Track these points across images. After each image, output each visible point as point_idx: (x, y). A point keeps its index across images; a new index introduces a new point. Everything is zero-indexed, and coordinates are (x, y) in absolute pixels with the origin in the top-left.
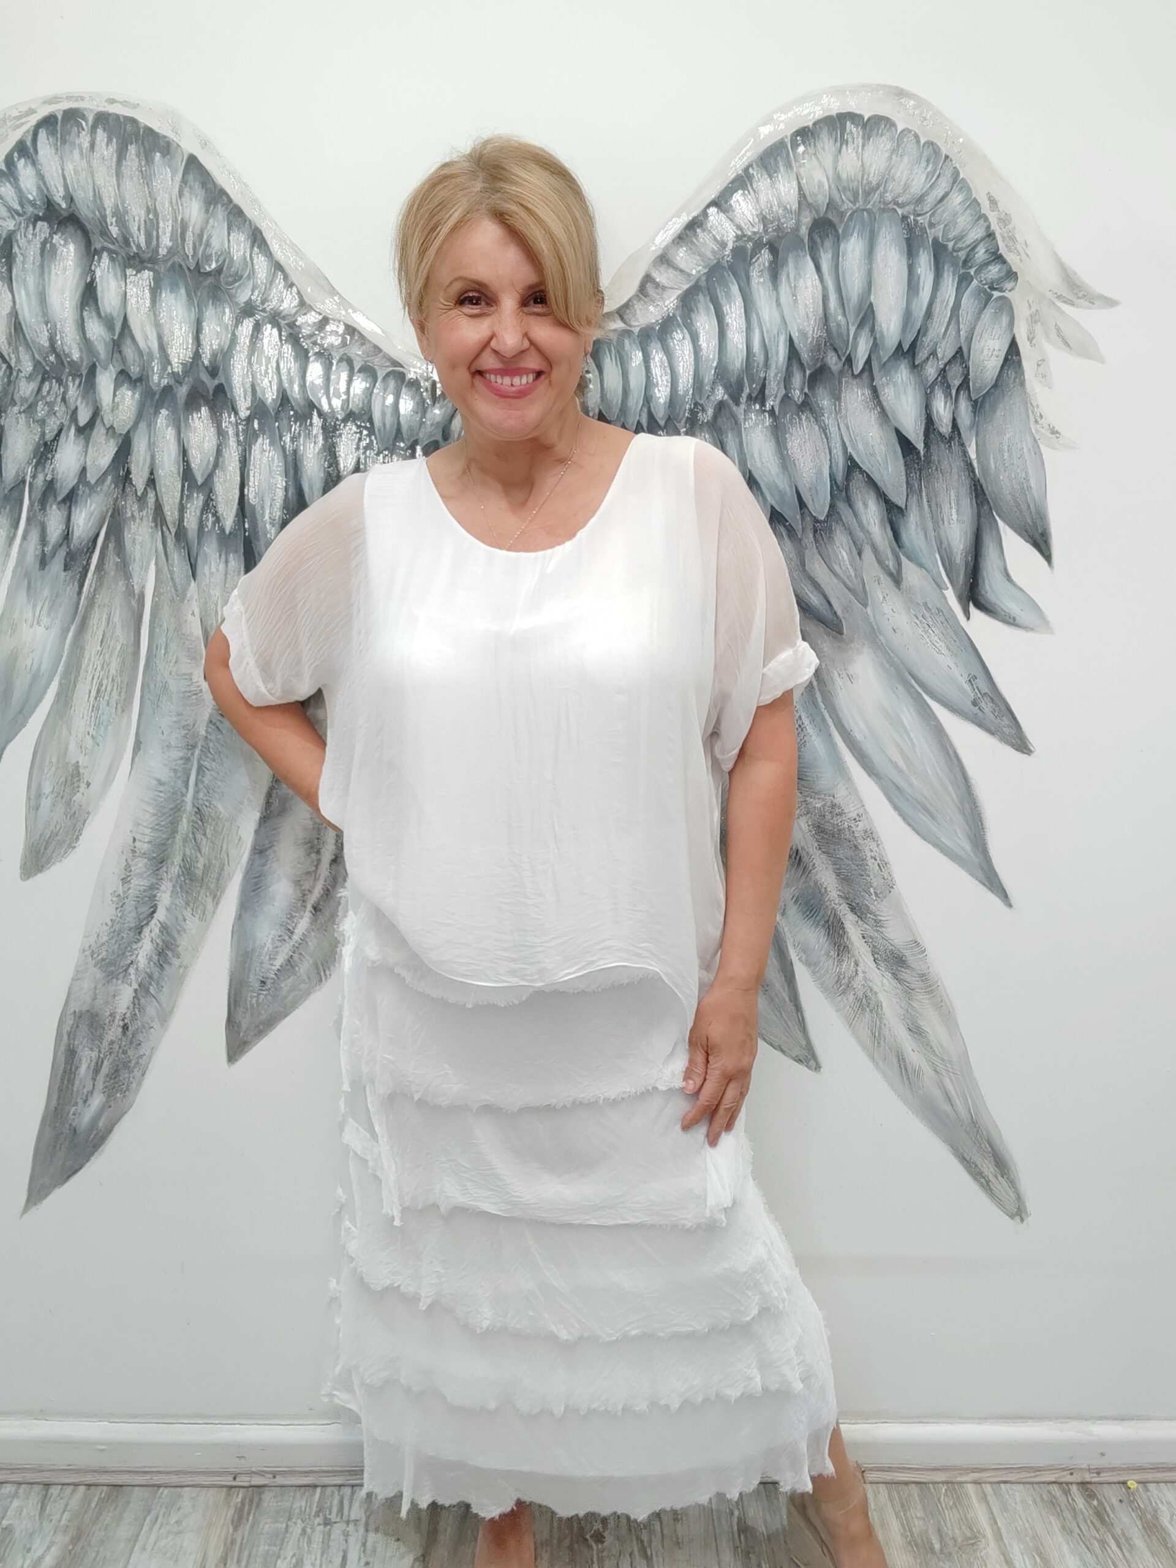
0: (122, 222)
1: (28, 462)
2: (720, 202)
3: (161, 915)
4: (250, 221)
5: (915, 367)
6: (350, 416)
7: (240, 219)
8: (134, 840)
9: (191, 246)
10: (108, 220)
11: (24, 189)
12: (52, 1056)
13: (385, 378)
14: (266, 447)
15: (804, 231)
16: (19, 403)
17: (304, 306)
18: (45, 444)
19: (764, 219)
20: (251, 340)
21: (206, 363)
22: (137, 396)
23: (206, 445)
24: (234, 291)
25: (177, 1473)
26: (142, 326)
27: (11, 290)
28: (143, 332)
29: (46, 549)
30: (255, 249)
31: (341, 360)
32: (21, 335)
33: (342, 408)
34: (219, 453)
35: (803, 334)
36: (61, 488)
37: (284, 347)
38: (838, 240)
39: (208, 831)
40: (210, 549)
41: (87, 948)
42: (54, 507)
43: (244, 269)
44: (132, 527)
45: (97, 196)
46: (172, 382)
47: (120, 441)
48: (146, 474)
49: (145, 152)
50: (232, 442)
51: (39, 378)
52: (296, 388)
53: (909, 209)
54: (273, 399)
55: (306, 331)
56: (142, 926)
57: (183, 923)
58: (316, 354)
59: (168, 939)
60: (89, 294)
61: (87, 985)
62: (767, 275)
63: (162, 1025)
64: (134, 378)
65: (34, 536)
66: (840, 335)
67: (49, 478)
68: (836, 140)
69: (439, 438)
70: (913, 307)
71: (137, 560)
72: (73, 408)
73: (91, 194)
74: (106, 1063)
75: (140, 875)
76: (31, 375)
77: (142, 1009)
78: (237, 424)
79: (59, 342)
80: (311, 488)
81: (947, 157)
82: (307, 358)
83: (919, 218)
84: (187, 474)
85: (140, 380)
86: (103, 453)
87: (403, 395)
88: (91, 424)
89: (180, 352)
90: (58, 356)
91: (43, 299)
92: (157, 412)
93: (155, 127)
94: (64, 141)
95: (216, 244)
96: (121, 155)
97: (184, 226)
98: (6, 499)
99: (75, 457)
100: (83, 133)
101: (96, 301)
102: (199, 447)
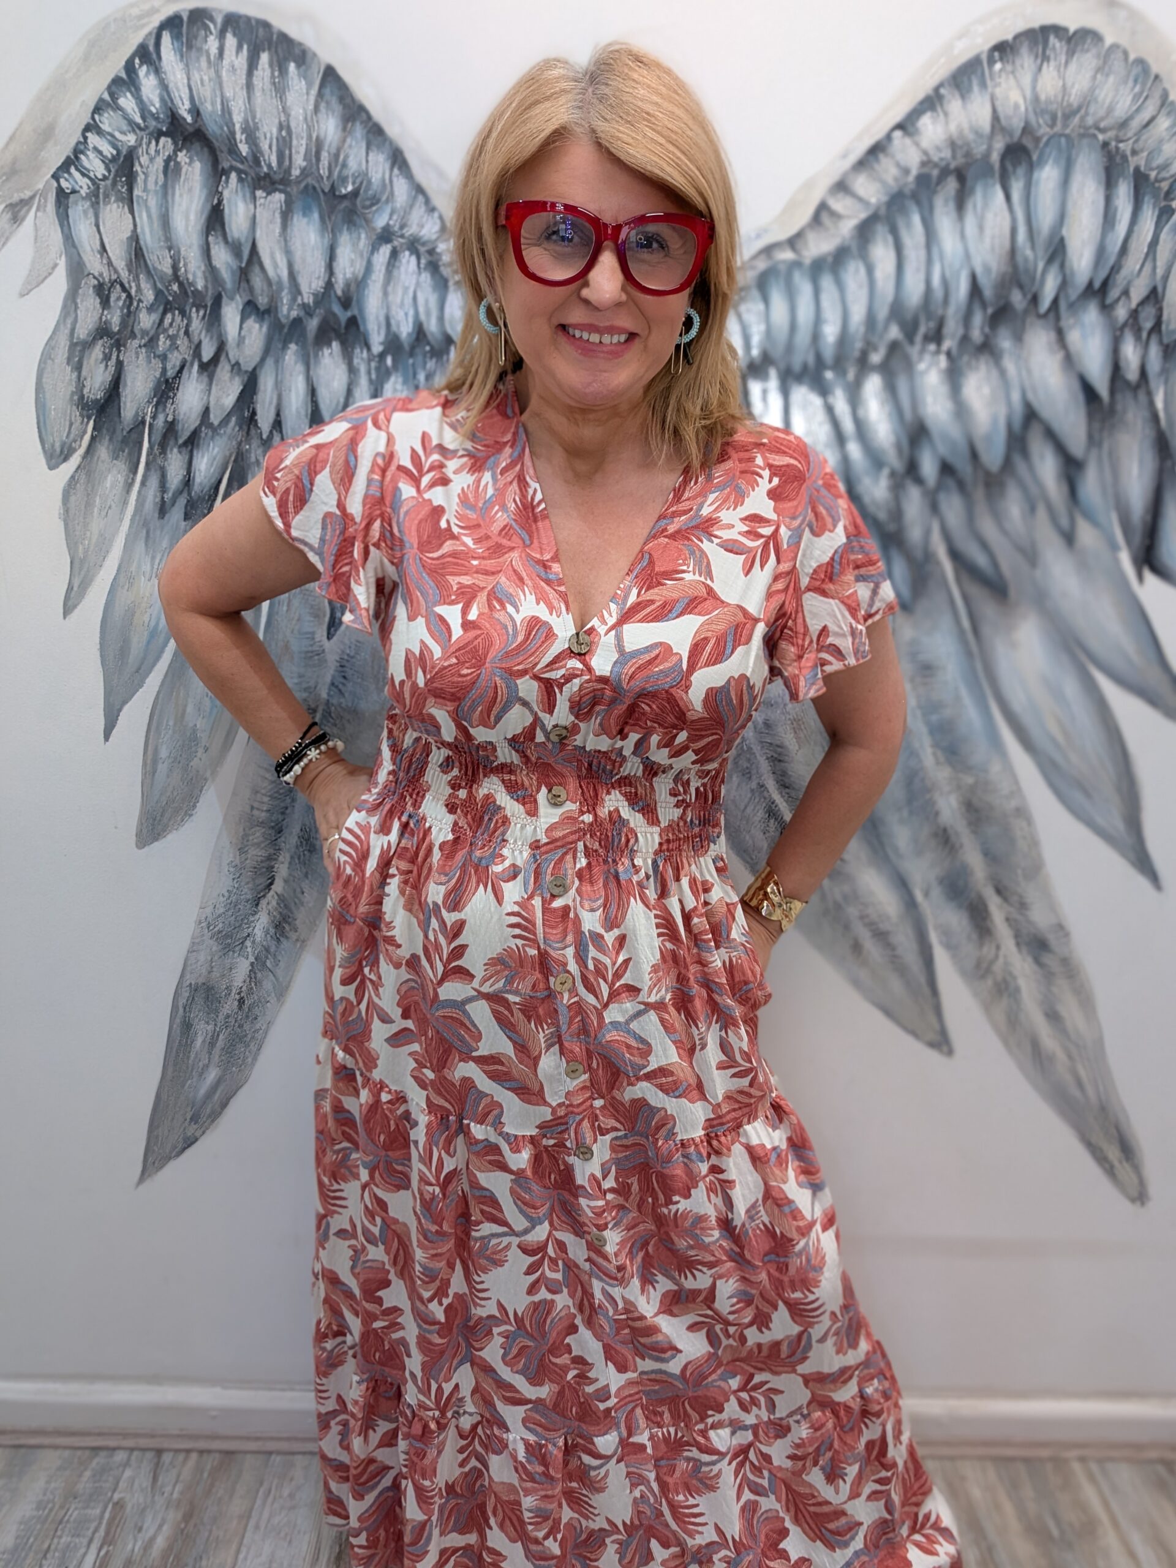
0: (251, 138)
1: (149, 402)
2: (906, 126)
3: (278, 886)
4: (391, 141)
5: (1106, 308)
7: (380, 139)
8: (252, 808)
9: (326, 163)
10: (238, 136)
11: (147, 102)
12: (167, 1028)
14: (402, 386)
15: (995, 157)
16: (139, 335)
17: (446, 230)
18: (167, 381)
19: (953, 145)
20: (387, 270)
22: (265, 329)
23: (336, 383)
24: (370, 216)
26: (272, 255)
27: (132, 212)
28: (273, 259)
29: (166, 496)
30: (396, 171)
32: (141, 264)
34: (349, 393)
35: (987, 269)
36: (182, 430)
37: (423, 276)
38: (1031, 167)
41: (203, 918)
42: (175, 450)
43: (383, 192)
45: (226, 111)
46: (302, 314)
47: (246, 379)
48: (271, 416)
49: (280, 63)
50: (364, 379)
51: (161, 308)
52: (433, 320)
53: (1111, 134)
54: (409, 334)
55: (449, 260)
56: (258, 900)
57: (300, 895)
58: (456, 283)
59: (285, 912)
60: (215, 219)
61: (203, 957)
62: (952, 205)
63: (279, 1000)
64: (262, 308)
65: (154, 482)
66: (1027, 271)
67: (170, 418)
68: (1036, 57)
70: (1108, 240)
72: (196, 340)
73: (219, 107)
74: (221, 1037)
75: (258, 845)
76: (152, 305)
77: (258, 984)
78: (369, 360)
79: (183, 270)
81: (1157, 77)
82: (449, 289)
83: (1121, 145)
84: (315, 415)
85: (268, 311)
86: (227, 392)
88: (215, 360)
89: (311, 282)
90: (181, 285)
91: (165, 221)
92: (285, 347)
93: (293, 32)
94: (190, 47)
95: (353, 165)
96: (252, 64)
97: (319, 144)
98: (125, 441)
99: (197, 396)
100: (211, 38)
101: (223, 225)
102: (329, 386)
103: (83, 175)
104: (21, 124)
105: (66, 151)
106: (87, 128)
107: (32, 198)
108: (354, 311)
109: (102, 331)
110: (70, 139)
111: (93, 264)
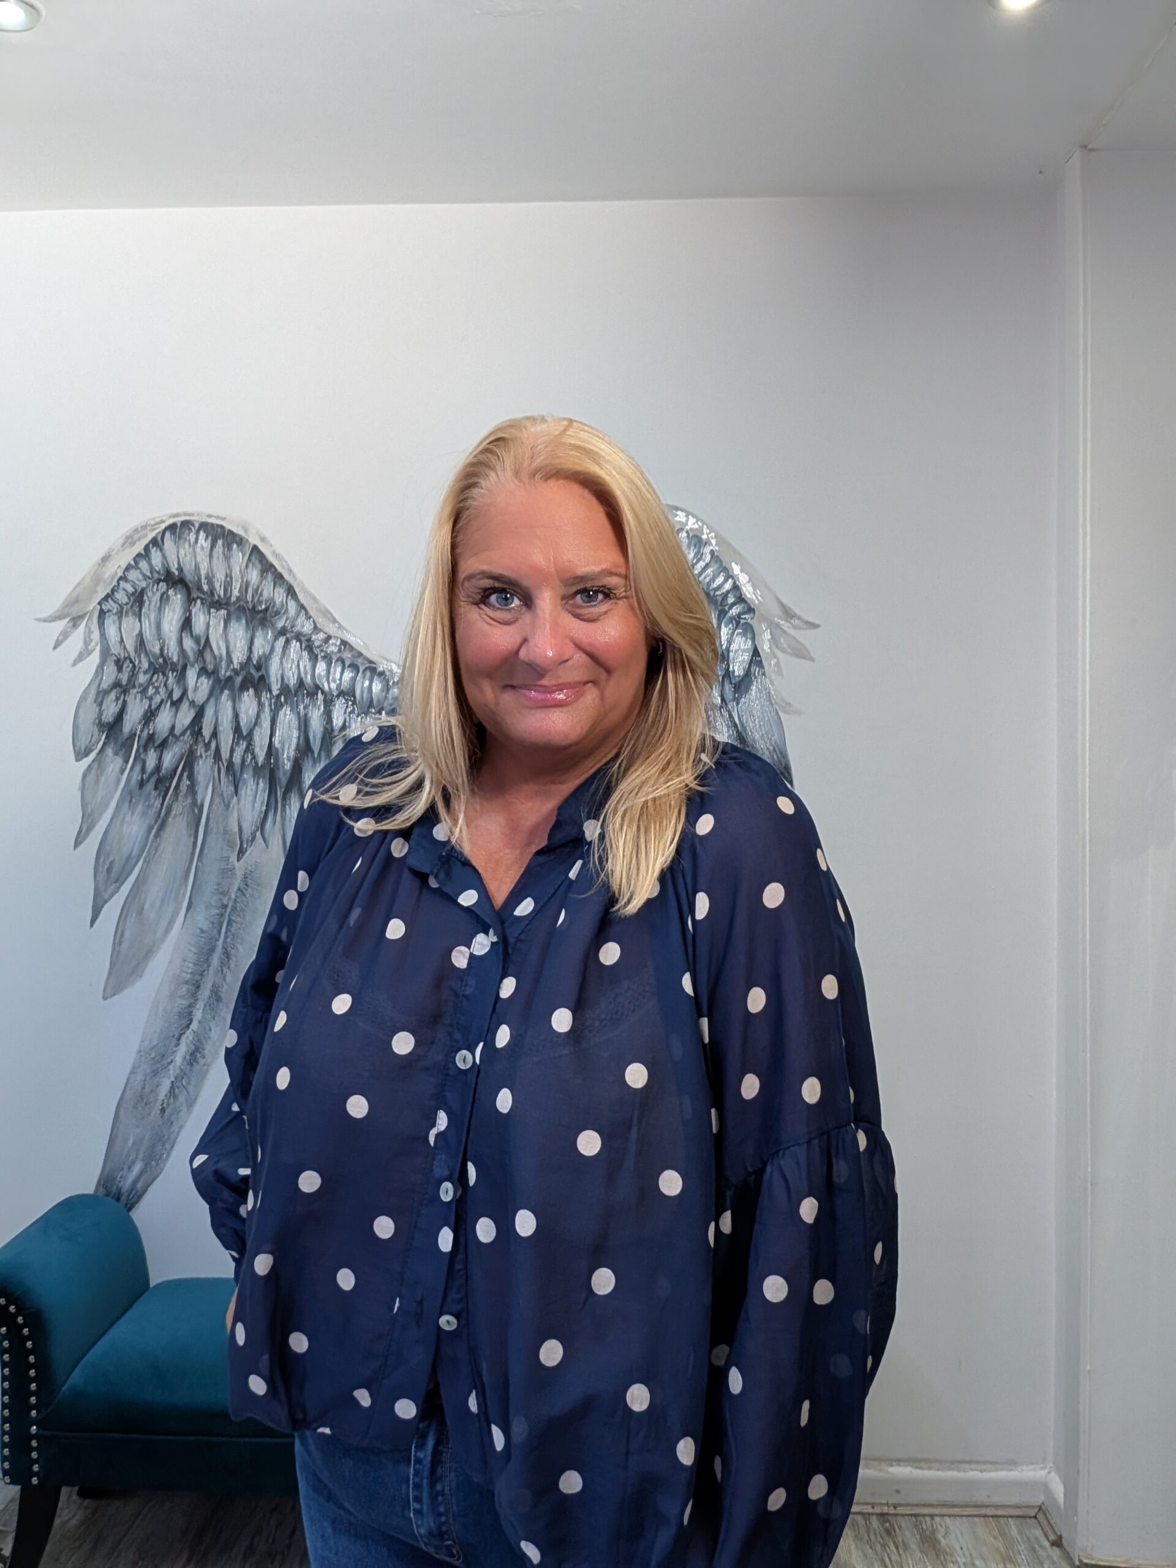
0: (210, 582)
1: (140, 723)
3: (194, 1026)
4: (287, 583)
6: (341, 693)
7: (281, 581)
9: (251, 594)
10: (203, 581)
11: (154, 565)
12: (109, 1132)
13: (364, 671)
14: (288, 712)
16: (137, 687)
17: (316, 628)
18: (151, 711)
20: (283, 650)
21: (255, 662)
22: (211, 682)
23: (250, 711)
24: (274, 621)
26: (217, 642)
27: (140, 621)
28: (218, 645)
29: (144, 776)
30: (289, 597)
31: (337, 660)
32: (144, 649)
33: (337, 689)
34: (258, 716)
36: (158, 737)
37: (304, 653)
39: (232, 966)
40: (247, 776)
41: (142, 1048)
42: (153, 750)
43: (282, 608)
44: (201, 763)
45: (197, 568)
46: (233, 674)
47: (197, 709)
48: (211, 730)
49: (228, 545)
50: (267, 709)
51: (152, 672)
52: (309, 677)
54: (294, 684)
55: (317, 644)
56: (180, 1035)
57: (208, 1032)
58: (322, 657)
59: (198, 1044)
60: (187, 624)
61: (139, 1077)
63: (188, 1110)
64: (210, 671)
65: (138, 768)
67: (151, 732)
71: (201, 784)
72: (170, 689)
73: (193, 567)
74: (147, 1138)
75: (183, 996)
76: (147, 670)
77: (175, 1097)
78: (271, 699)
79: (166, 651)
80: (314, 737)
82: (316, 659)
84: (237, 729)
85: (213, 673)
86: (186, 716)
87: (375, 681)
88: (180, 700)
89: (239, 657)
90: (164, 660)
91: (158, 626)
92: (222, 692)
93: (235, 530)
94: (180, 538)
95: (266, 595)
96: (213, 546)
97: (247, 585)
98: (123, 745)
99: (168, 719)
100: (191, 534)
101: (191, 627)
102: (246, 713)
103: (115, 602)
104: (85, 577)
105: (109, 591)
106: (120, 579)
107: (85, 615)
108: (263, 672)
109: (117, 684)
110: (110, 584)
111: (115, 649)
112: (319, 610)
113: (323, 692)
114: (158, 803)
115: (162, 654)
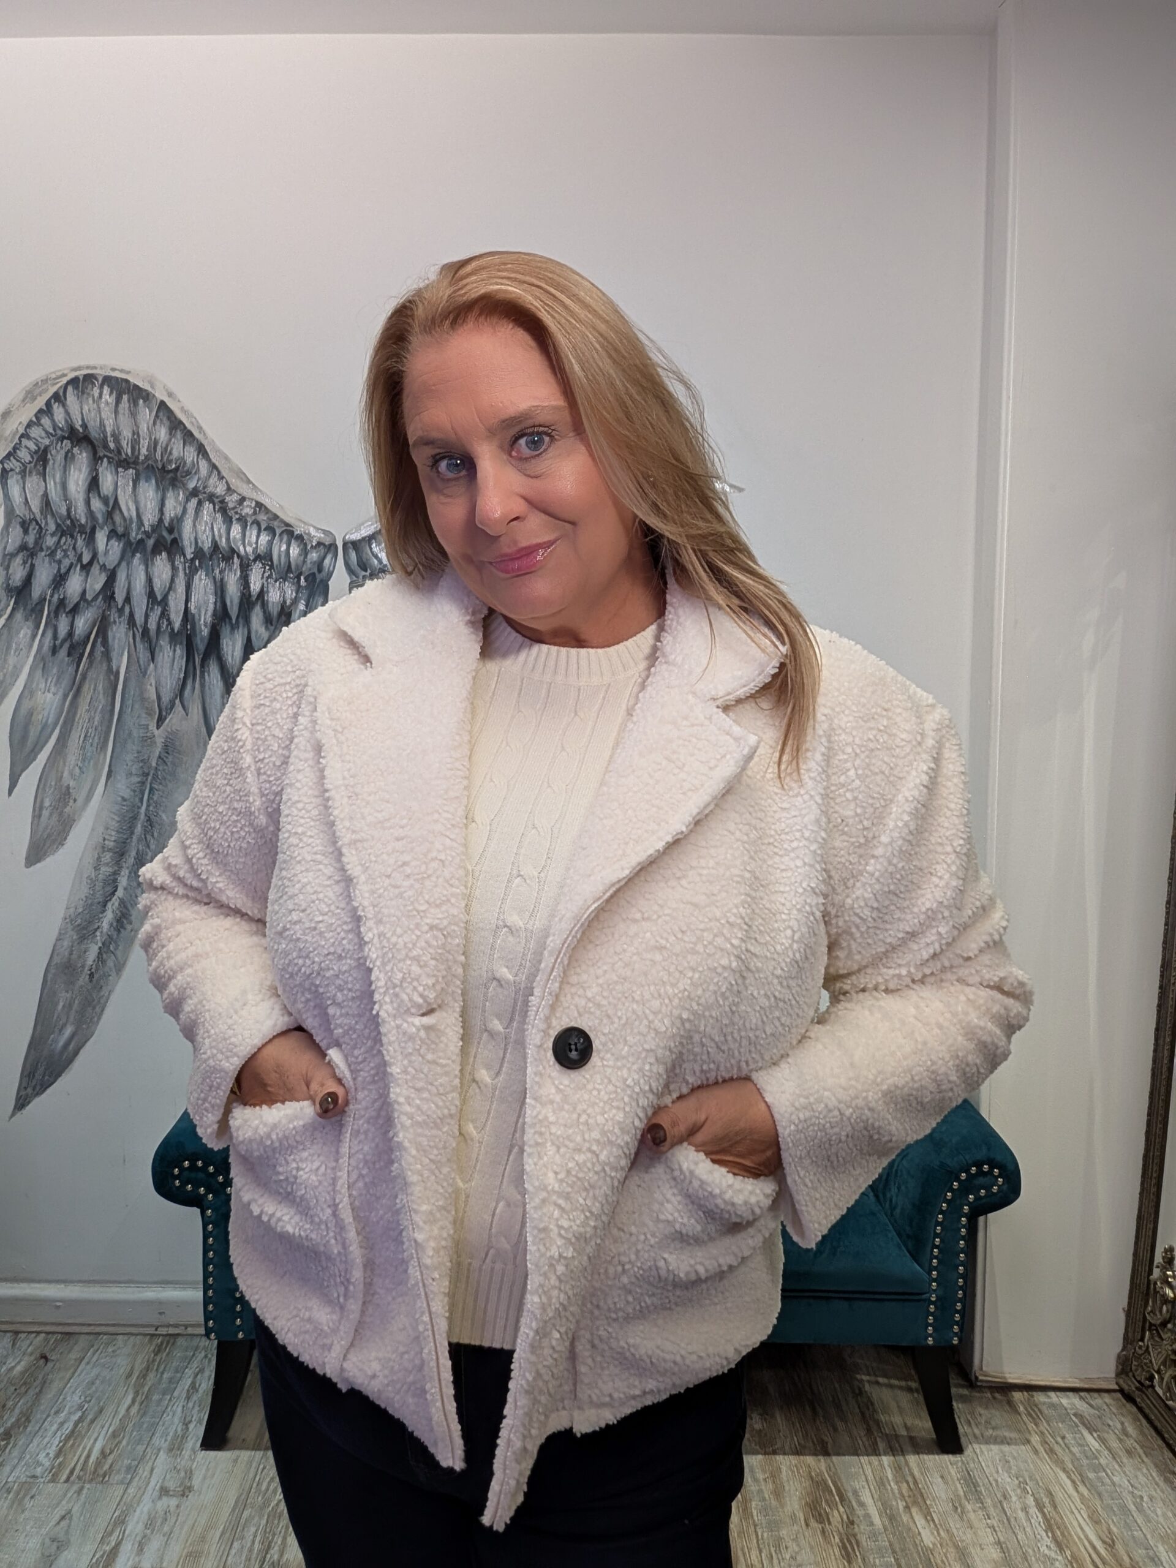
0: (117, 440)
1: (49, 587)
3: (120, 893)
4: (197, 441)
6: (258, 558)
7: (191, 439)
8: (104, 839)
9: (160, 453)
10: (109, 439)
11: (57, 422)
13: (281, 535)
14: (203, 577)
16: (45, 549)
17: (229, 489)
18: (61, 575)
20: (196, 512)
21: (167, 524)
22: (121, 545)
23: (164, 576)
24: (185, 482)
25: (114, 1325)
27: (45, 481)
28: (127, 506)
29: (57, 642)
31: (253, 523)
32: (50, 510)
33: (253, 553)
34: (172, 581)
36: (69, 603)
37: (217, 515)
39: (155, 834)
40: (164, 642)
41: (68, 916)
42: (64, 615)
43: (193, 468)
44: (115, 629)
45: (102, 424)
46: (144, 537)
47: (109, 574)
48: (124, 595)
49: (134, 400)
50: (181, 574)
51: (59, 534)
52: (224, 540)
54: (208, 547)
55: (231, 505)
56: (107, 901)
57: (135, 899)
58: (237, 519)
59: (124, 910)
60: (94, 484)
61: (66, 943)
63: (117, 974)
64: (120, 534)
65: (49, 634)
67: (61, 596)
69: (316, 571)
71: (116, 649)
72: (79, 552)
73: (98, 423)
74: (76, 1001)
75: (107, 864)
76: (54, 532)
77: (104, 962)
78: (185, 563)
79: (73, 513)
80: (231, 602)
82: (231, 522)
84: (151, 594)
85: (123, 535)
86: (97, 581)
87: (292, 544)
88: (91, 563)
89: (150, 518)
90: (72, 521)
91: (64, 486)
92: (133, 555)
93: (140, 384)
94: (83, 393)
95: (175, 454)
96: (118, 401)
97: (156, 442)
98: (33, 610)
99: (79, 584)
100: (95, 389)
101: (98, 487)
102: (159, 577)
103: (18, 461)
105: (10, 449)
106: (22, 436)
108: (176, 535)
109: (23, 547)
110: (12, 442)
111: (20, 510)
112: (231, 470)
113: (239, 556)
114: (71, 670)
115: (69, 516)
